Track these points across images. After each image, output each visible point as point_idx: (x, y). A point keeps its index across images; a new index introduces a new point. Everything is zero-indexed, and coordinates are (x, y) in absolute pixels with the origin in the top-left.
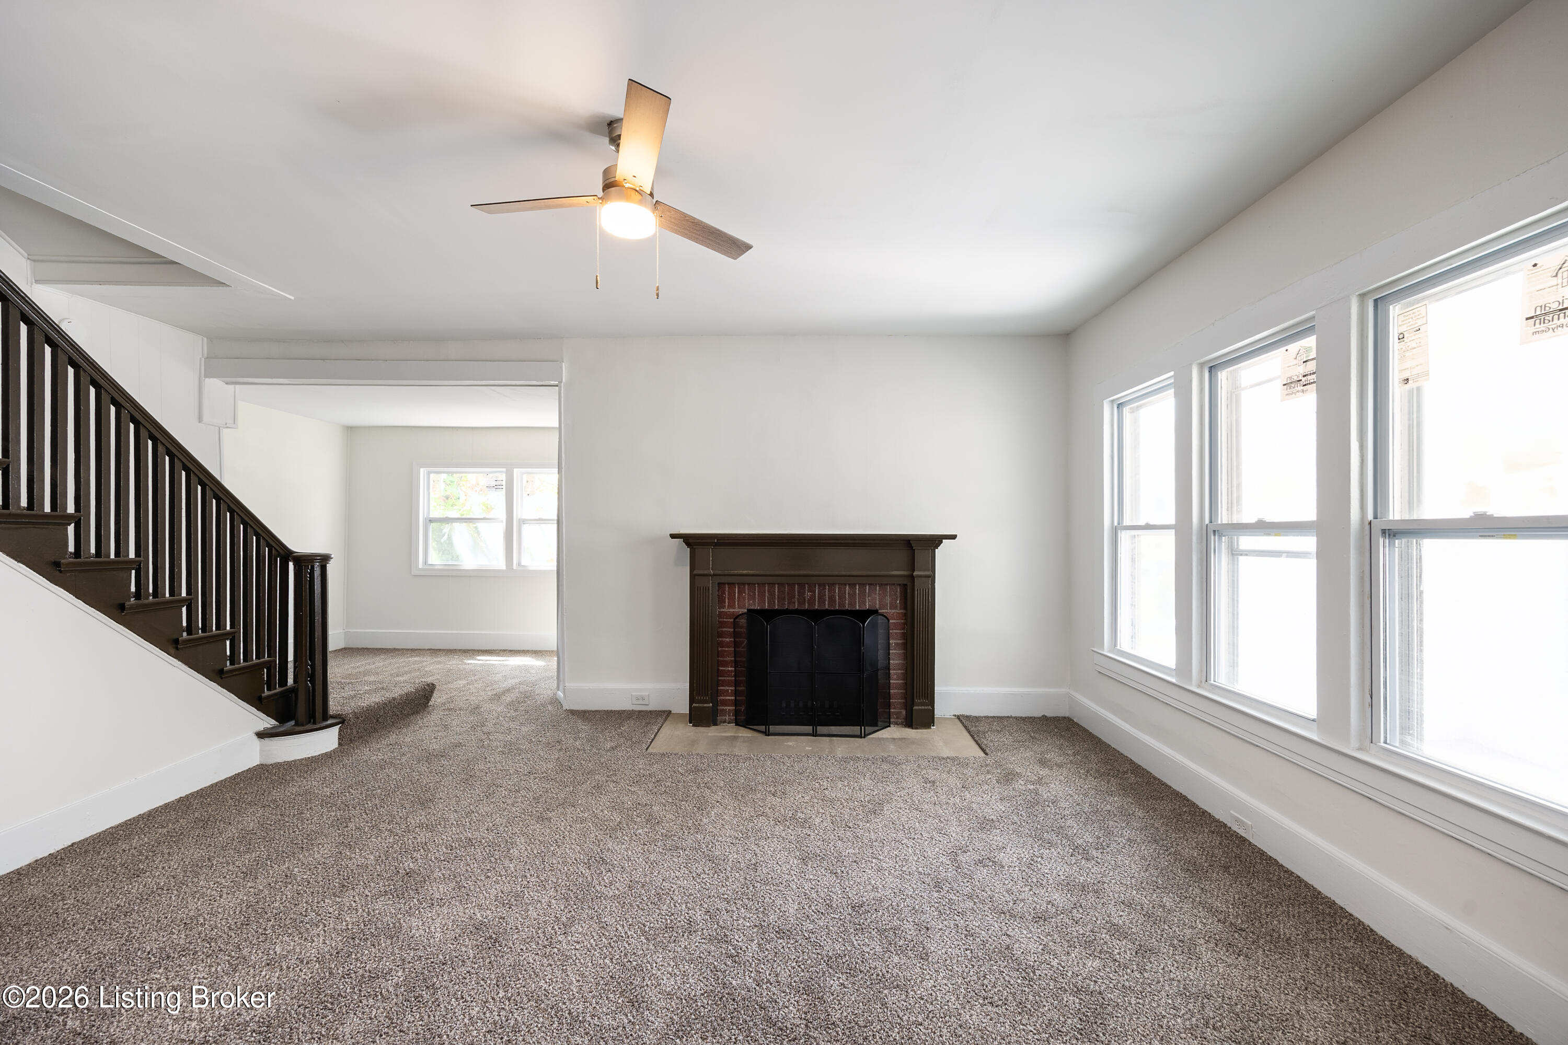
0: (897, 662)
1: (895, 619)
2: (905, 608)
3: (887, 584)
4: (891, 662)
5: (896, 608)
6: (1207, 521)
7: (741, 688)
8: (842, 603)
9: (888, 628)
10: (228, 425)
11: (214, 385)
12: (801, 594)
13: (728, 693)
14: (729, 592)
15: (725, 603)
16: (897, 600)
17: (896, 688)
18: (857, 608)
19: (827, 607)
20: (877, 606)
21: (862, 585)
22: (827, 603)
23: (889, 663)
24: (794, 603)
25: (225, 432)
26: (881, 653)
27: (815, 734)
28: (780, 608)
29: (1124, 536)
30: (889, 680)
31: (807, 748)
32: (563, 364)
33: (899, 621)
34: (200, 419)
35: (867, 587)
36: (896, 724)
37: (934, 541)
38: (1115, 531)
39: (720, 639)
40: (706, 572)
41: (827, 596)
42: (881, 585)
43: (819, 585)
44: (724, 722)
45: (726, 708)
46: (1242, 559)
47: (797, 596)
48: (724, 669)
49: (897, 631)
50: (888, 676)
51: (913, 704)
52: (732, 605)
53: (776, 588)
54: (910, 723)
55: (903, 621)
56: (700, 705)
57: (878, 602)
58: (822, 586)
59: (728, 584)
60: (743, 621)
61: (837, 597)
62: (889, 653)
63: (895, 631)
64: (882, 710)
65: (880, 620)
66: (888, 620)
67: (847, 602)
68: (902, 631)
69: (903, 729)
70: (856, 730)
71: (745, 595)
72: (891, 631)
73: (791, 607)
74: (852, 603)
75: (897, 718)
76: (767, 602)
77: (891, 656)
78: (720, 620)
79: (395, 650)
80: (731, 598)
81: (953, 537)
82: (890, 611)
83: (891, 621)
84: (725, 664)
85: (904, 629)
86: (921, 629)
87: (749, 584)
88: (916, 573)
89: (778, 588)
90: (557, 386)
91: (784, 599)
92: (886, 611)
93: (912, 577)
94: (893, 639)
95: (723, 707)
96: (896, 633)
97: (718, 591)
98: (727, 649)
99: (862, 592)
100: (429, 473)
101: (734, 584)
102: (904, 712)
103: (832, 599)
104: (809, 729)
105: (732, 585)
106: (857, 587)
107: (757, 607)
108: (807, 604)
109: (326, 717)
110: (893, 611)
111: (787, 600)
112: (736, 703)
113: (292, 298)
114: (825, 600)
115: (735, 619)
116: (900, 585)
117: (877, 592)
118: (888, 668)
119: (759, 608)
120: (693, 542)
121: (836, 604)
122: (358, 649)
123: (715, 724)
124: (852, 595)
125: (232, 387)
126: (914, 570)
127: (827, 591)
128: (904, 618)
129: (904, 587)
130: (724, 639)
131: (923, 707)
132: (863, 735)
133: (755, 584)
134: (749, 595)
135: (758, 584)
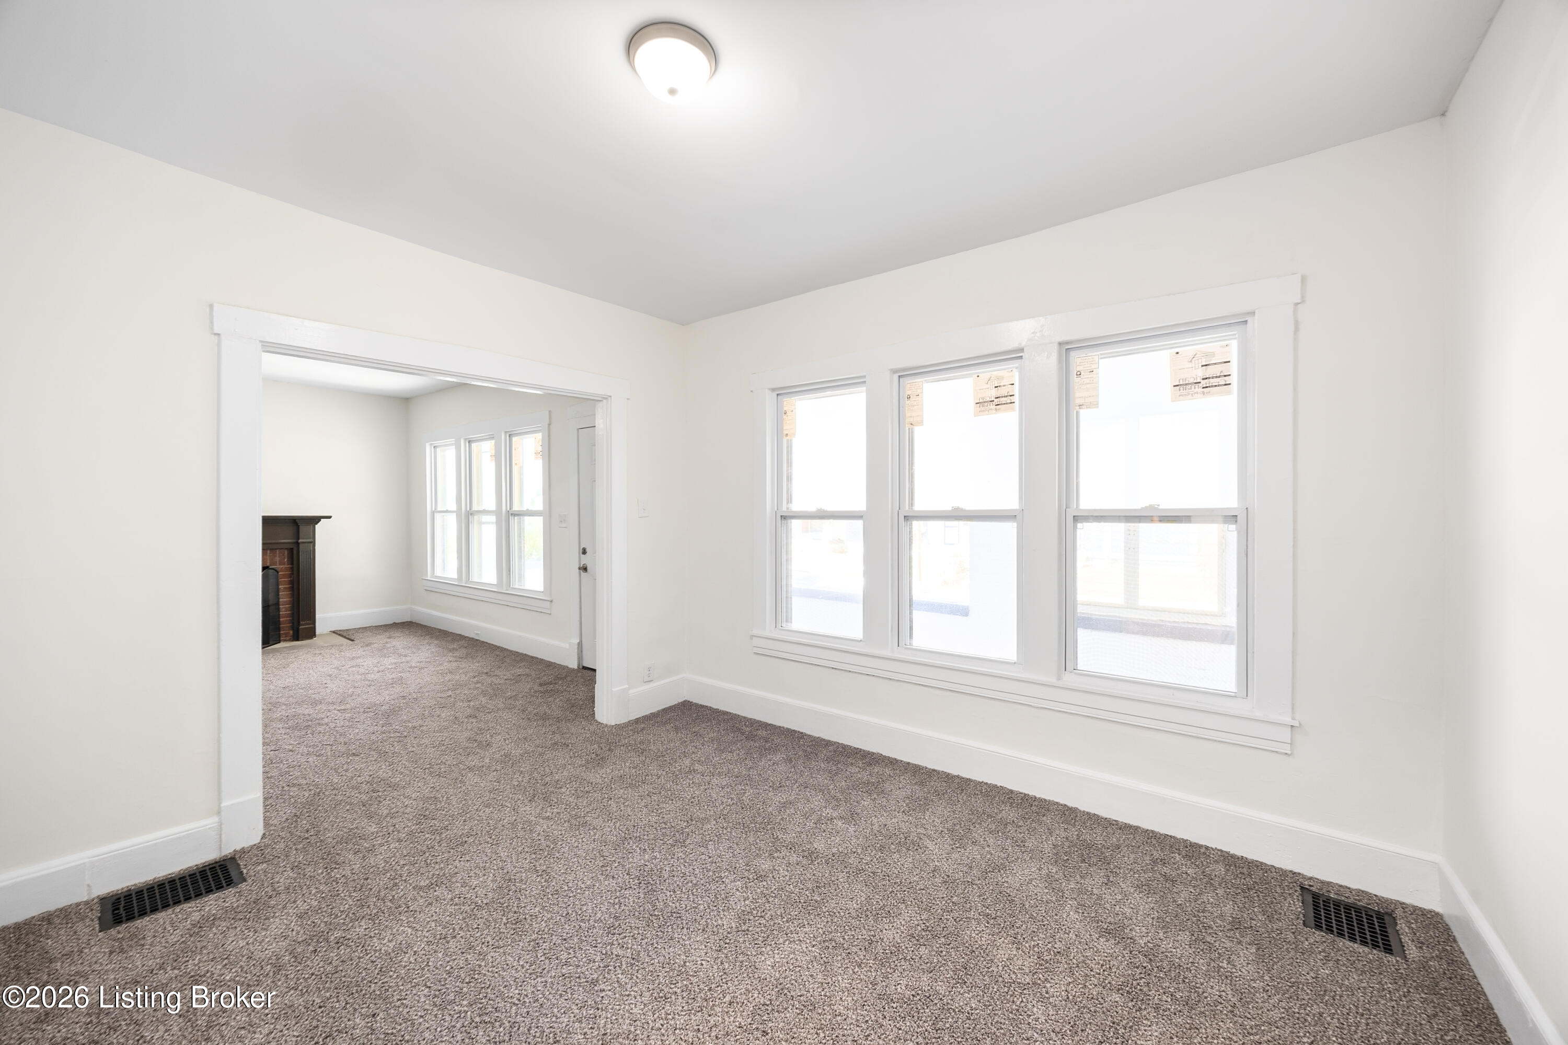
0: (285, 600)
1: (283, 572)
2: (292, 564)
3: (276, 549)
5: (284, 564)
6: (468, 509)
9: (277, 578)
16: (285, 559)
17: (285, 617)
20: (269, 564)
23: (279, 601)
26: (271, 595)
29: (437, 516)
30: (279, 612)
33: (287, 573)
36: (285, 640)
37: (314, 521)
38: (433, 513)
46: (483, 526)
49: (285, 579)
50: (278, 610)
51: (299, 625)
54: (296, 638)
55: (290, 573)
57: (269, 561)
62: (278, 595)
64: (273, 633)
65: (272, 573)
66: (278, 573)
68: (290, 579)
69: (291, 643)
72: (280, 580)
75: (286, 637)
77: (280, 596)
81: (330, 517)
82: (280, 566)
83: (280, 573)
85: (290, 577)
86: (305, 577)
88: (300, 541)
92: (276, 566)
93: (298, 544)
94: (282, 585)
96: (284, 581)
102: (291, 632)
110: (282, 566)
116: (287, 549)
118: (278, 604)
126: (299, 539)
128: (291, 571)
129: (291, 550)
131: (307, 626)
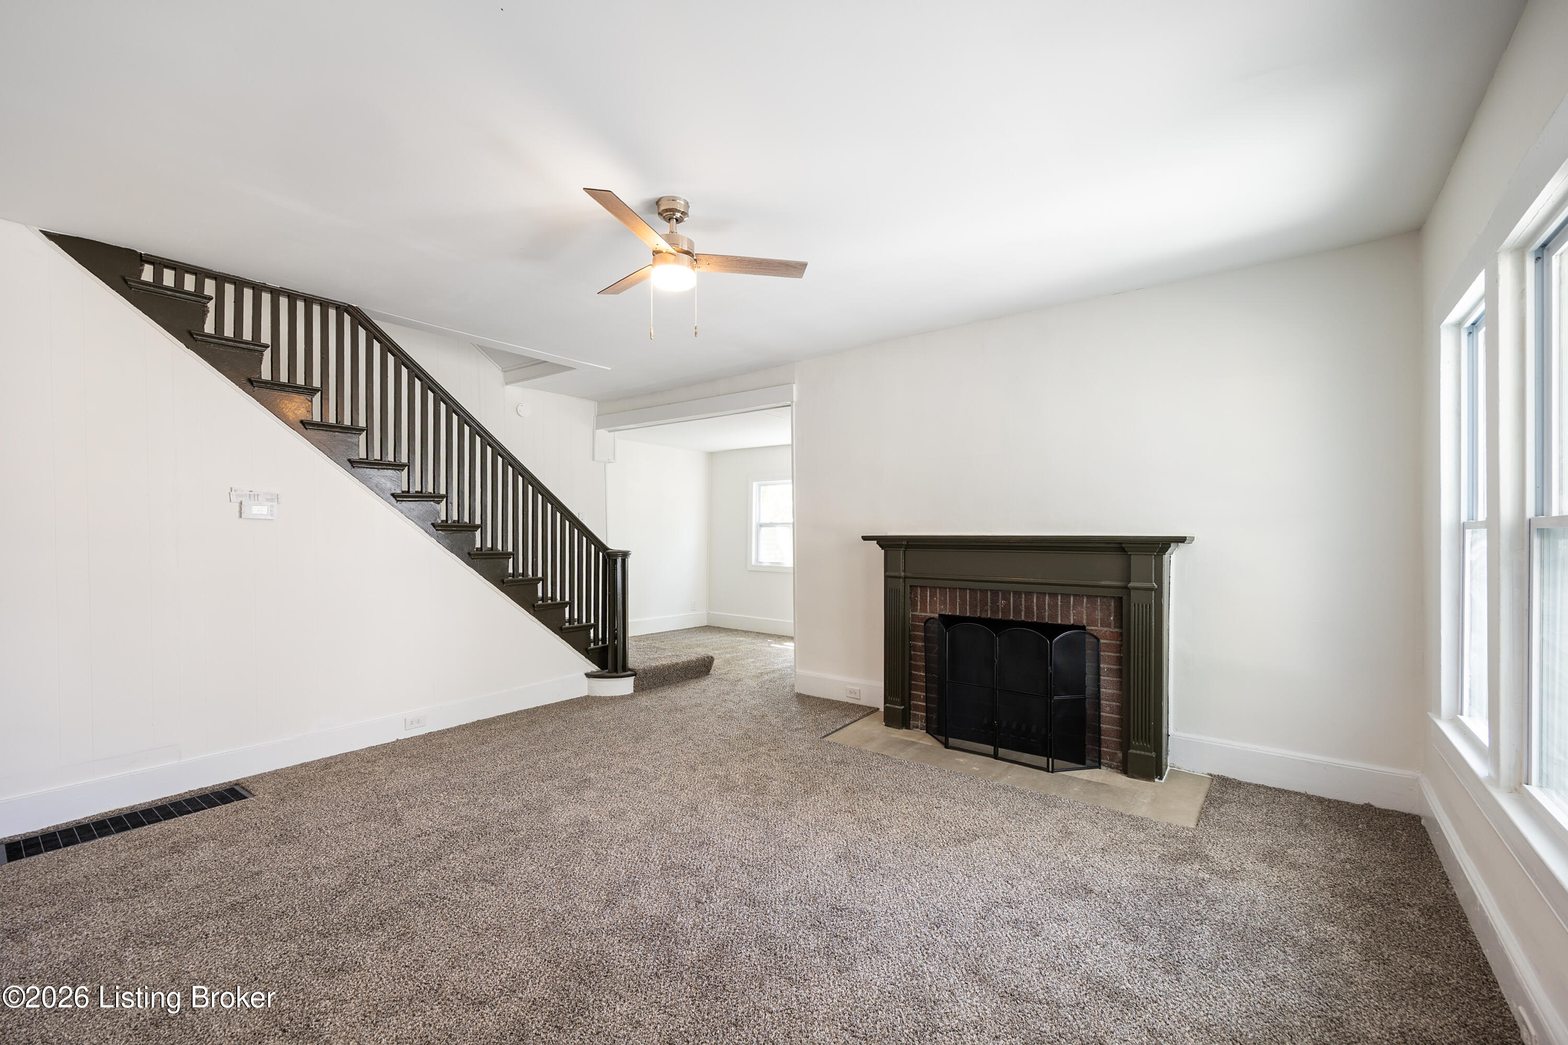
0: (1110, 691)
1: (1107, 639)
2: (1120, 627)
3: (1096, 597)
4: (1102, 690)
5: (1109, 626)
6: (1530, 514)
7: (933, 696)
8: (1041, 615)
9: (1098, 650)
10: (610, 461)
11: (602, 433)
12: (995, 602)
13: (919, 699)
14: (921, 595)
15: (917, 606)
16: (1110, 616)
17: (1109, 724)
18: (1059, 622)
19: (1023, 618)
20: (1085, 622)
21: (1066, 596)
22: (1023, 613)
23: (1100, 691)
24: (987, 611)
25: (608, 465)
26: (1089, 678)
27: (996, 756)
28: (972, 616)
29: (1468, 538)
30: (1100, 713)
31: (974, 768)
32: (794, 385)
33: (1113, 642)
34: (593, 459)
35: (1072, 599)
36: (1110, 766)
38: (1462, 531)
39: (913, 643)
40: (896, 574)
41: (1023, 606)
42: (1089, 597)
43: (1015, 593)
44: (917, 727)
45: (919, 713)
47: (989, 604)
48: (917, 673)
49: (1110, 654)
50: (1098, 707)
51: (1130, 747)
52: (924, 609)
53: (968, 594)
54: (1125, 769)
55: (1118, 642)
56: (892, 706)
57: (1085, 617)
58: (1018, 594)
59: (921, 587)
60: (934, 626)
61: (1035, 608)
62: (1098, 679)
63: (1106, 653)
64: (1090, 746)
65: (1089, 640)
66: (1098, 640)
67: (1047, 614)
68: (1118, 655)
69: (1115, 774)
70: (1042, 760)
71: (937, 599)
72: (1102, 653)
73: (984, 616)
74: (1053, 616)
75: (1109, 759)
76: (958, 608)
77: (1102, 683)
78: (913, 623)
79: (737, 630)
80: (924, 601)
82: (1102, 628)
83: (1102, 641)
84: (918, 668)
85: (1120, 652)
86: (1140, 655)
87: (940, 588)
88: (1131, 585)
89: (969, 593)
90: (790, 406)
91: (976, 606)
92: (1096, 628)
93: (1132, 589)
94: (1105, 663)
95: (915, 712)
96: (1109, 656)
97: (911, 593)
98: (919, 653)
99: (1066, 605)
100: (760, 486)
101: (926, 587)
102: (1120, 755)
103: (1029, 610)
104: (990, 749)
105: (923, 588)
106: (1059, 598)
107: (948, 613)
108: (1000, 613)
109: (625, 668)
110: (1105, 629)
111: (979, 607)
112: (927, 710)
113: (610, 369)
114: (1021, 610)
115: (925, 623)
116: (1114, 597)
117: (1084, 605)
118: (1098, 697)
119: (950, 614)
120: (885, 542)
121: (1033, 616)
122: (714, 627)
123: (908, 727)
124: (1053, 607)
125: (613, 433)
126: (1133, 581)
127: (1023, 600)
128: (1120, 639)
129: (1119, 601)
130: (917, 643)
131: (1143, 753)
132: (1050, 770)
133: (946, 588)
134: (940, 599)
135: (949, 588)
